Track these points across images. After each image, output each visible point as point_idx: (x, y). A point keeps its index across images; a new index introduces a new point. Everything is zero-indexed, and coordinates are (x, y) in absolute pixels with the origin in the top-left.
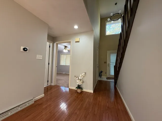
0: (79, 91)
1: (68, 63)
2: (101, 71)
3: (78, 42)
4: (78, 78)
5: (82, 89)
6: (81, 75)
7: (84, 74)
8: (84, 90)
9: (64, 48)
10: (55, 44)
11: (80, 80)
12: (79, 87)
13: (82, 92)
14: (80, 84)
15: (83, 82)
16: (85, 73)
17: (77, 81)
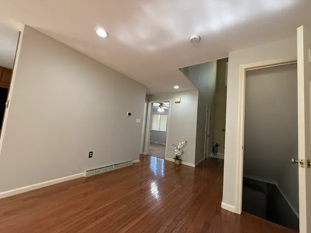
0: (177, 162)
1: (163, 128)
2: (217, 144)
3: (179, 102)
4: (177, 147)
5: (181, 160)
6: (180, 144)
7: (184, 142)
8: (184, 163)
9: (160, 106)
10: (150, 104)
11: (179, 149)
12: (177, 158)
13: (180, 165)
14: (179, 155)
15: (183, 152)
16: (186, 142)
17: (176, 150)
